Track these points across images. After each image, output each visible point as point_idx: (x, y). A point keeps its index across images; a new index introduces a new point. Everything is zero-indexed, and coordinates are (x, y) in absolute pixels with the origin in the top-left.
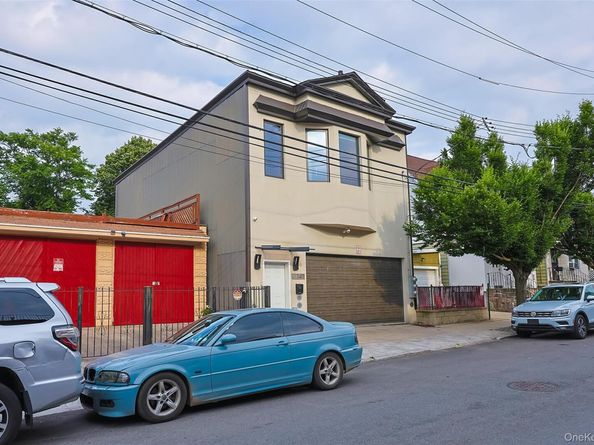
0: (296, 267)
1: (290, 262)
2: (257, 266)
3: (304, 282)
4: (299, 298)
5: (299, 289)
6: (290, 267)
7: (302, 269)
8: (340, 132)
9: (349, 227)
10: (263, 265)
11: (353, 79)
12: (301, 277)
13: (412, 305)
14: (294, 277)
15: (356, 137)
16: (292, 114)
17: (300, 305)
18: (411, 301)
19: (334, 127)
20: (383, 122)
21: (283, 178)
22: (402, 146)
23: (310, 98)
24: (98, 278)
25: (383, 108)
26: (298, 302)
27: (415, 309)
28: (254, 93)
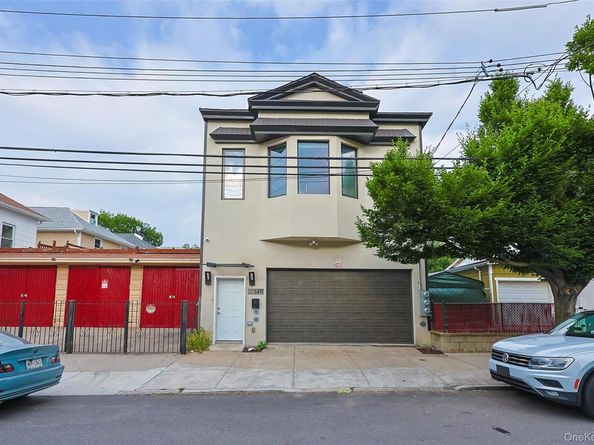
0: (252, 283)
1: (245, 277)
2: (209, 282)
3: (263, 298)
4: (256, 312)
5: (256, 304)
6: (246, 282)
7: (261, 284)
8: (299, 141)
9: (315, 239)
10: (215, 282)
11: (313, 82)
12: (260, 291)
13: (423, 324)
14: (250, 292)
15: (327, 142)
16: (253, 137)
17: (256, 320)
18: (422, 320)
19: (292, 137)
20: (367, 117)
21: (243, 199)
22: (411, 139)
23: (260, 116)
24: (131, 293)
25: (361, 101)
26: (254, 316)
27: (429, 329)
28: (213, 127)
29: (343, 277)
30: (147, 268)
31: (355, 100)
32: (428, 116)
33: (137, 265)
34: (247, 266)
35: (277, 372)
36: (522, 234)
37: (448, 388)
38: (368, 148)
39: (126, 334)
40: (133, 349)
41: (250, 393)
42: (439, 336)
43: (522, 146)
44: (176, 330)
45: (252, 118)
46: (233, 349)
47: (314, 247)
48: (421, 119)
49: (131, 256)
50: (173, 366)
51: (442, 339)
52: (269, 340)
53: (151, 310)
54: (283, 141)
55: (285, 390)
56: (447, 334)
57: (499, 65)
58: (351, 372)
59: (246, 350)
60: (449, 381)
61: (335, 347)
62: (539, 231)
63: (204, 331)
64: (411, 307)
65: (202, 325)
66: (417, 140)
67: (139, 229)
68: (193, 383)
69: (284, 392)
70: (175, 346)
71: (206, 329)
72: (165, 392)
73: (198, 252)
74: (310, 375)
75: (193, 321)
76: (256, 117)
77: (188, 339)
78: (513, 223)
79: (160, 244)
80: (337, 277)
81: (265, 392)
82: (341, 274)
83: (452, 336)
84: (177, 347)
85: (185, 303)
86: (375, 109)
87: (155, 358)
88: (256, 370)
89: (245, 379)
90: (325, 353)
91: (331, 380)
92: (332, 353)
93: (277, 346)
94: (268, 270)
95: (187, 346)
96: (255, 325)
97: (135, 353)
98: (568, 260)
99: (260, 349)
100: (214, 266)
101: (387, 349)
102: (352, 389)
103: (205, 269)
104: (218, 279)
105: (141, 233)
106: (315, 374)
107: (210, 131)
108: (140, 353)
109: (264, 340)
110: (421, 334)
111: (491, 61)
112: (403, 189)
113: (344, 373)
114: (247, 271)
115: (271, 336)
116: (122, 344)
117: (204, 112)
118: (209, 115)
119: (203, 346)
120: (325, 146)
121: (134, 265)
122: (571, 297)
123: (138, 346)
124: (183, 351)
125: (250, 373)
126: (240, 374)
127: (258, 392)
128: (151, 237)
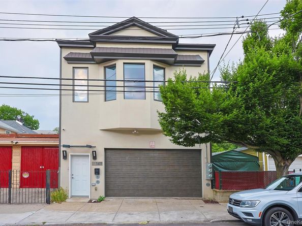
0: (95, 158)
1: (90, 154)
2: (65, 157)
3: (102, 168)
4: (98, 177)
5: (97, 172)
6: (90, 158)
7: (101, 158)
8: (124, 63)
9: (136, 129)
10: (69, 157)
11: (133, 22)
12: (100, 164)
13: (208, 185)
14: (93, 164)
15: (144, 64)
16: (93, 60)
17: (98, 182)
18: (207, 182)
19: (119, 60)
20: (170, 47)
21: (88, 102)
22: (202, 62)
23: (98, 45)
24: (13, 164)
25: (167, 37)
26: (97, 180)
27: (212, 188)
28: (66, 52)
29: (156, 154)
30: (24, 148)
31: (163, 37)
32: (213, 46)
33: (17, 145)
34: (90, 147)
35: (106, 214)
36: (252, 129)
37: (206, 221)
38: (173, 67)
39: (10, 191)
40: (14, 201)
41: (86, 225)
42: (216, 192)
43: (251, 76)
44: (43, 189)
45: (93, 46)
46: (82, 201)
47: (136, 134)
48: (209, 49)
49: (12, 139)
50: (41, 211)
51: (218, 194)
52: (107, 195)
53: (26, 176)
54: (113, 63)
55: (108, 223)
56: (221, 190)
57: (247, 20)
58: (152, 214)
59: (90, 201)
60: (208, 217)
61: (150, 200)
62: (262, 128)
63: (63, 190)
64: (201, 174)
65: (61, 186)
66: (206, 62)
67: (19, 117)
68: (51, 219)
69: (106, 224)
70: (43, 199)
71: (64, 188)
72: (34, 224)
73: (57, 137)
74: (126, 215)
75: (55, 183)
76: (95, 47)
77: (51, 194)
78: (246, 122)
79: (37, 128)
80: (152, 154)
81: (95, 224)
82: (155, 152)
83: (225, 192)
84: (44, 199)
85: (49, 171)
86: (175, 42)
87: (29, 206)
88: (93, 212)
89: (85, 217)
90: (142, 203)
91: (138, 217)
92: (146, 203)
93: (112, 199)
94: (106, 149)
95: (51, 199)
96: (97, 185)
97: (16, 203)
98: (280, 145)
99: (100, 200)
100: (69, 146)
101: (184, 201)
102: (148, 222)
103: (62, 149)
104: (72, 156)
105: (21, 120)
106: (129, 214)
107: (64, 55)
108: (19, 203)
109: (103, 195)
110: (207, 191)
111: (243, 17)
112: (176, 102)
113: (148, 214)
114: (91, 150)
115: (109, 192)
116: (8, 199)
117: (59, 42)
118: (63, 44)
119: (62, 198)
120: (142, 66)
121: (14, 145)
122: (284, 167)
123: (18, 199)
124: (48, 202)
125: (89, 214)
126: (83, 215)
127: (91, 224)
128: (30, 123)
